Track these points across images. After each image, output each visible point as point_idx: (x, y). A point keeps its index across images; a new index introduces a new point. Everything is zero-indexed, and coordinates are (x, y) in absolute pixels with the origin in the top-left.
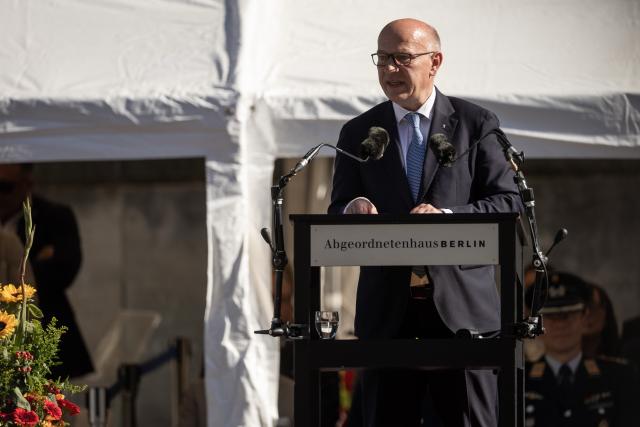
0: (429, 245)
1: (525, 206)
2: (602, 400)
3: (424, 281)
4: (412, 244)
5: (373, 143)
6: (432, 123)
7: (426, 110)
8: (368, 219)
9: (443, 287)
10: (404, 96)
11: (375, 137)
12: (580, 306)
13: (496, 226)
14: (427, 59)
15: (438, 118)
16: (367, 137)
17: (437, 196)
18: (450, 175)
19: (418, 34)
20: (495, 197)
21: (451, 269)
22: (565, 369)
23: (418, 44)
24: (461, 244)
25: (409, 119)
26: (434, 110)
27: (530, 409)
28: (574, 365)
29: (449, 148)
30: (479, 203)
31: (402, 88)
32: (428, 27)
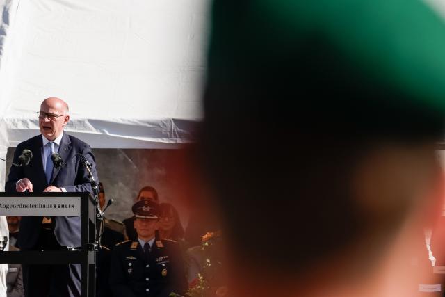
0: (48, 207)
1: (93, 189)
2: (164, 260)
3: (50, 221)
4: (40, 206)
5: (24, 157)
6: (60, 147)
7: (58, 141)
8: (27, 194)
9: (59, 225)
10: (50, 134)
11: (25, 154)
12: (156, 217)
13: (79, 198)
14: (63, 118)
15: (63, 144)
16: (21, 154)
17: (59, 182)
18: (66, 172)
19: (58, 105)
20: (87, 184)
21: (64, 217)
22: (147, 245)
23: (61, 111)
24: (63, 206)
25: (49, 145)
26: (61, 142)
27: (130, 264)
28: (151, 243)
29: (60, 160)
30: (79, 186)
31: (50, 131)
32: (65, 103)
